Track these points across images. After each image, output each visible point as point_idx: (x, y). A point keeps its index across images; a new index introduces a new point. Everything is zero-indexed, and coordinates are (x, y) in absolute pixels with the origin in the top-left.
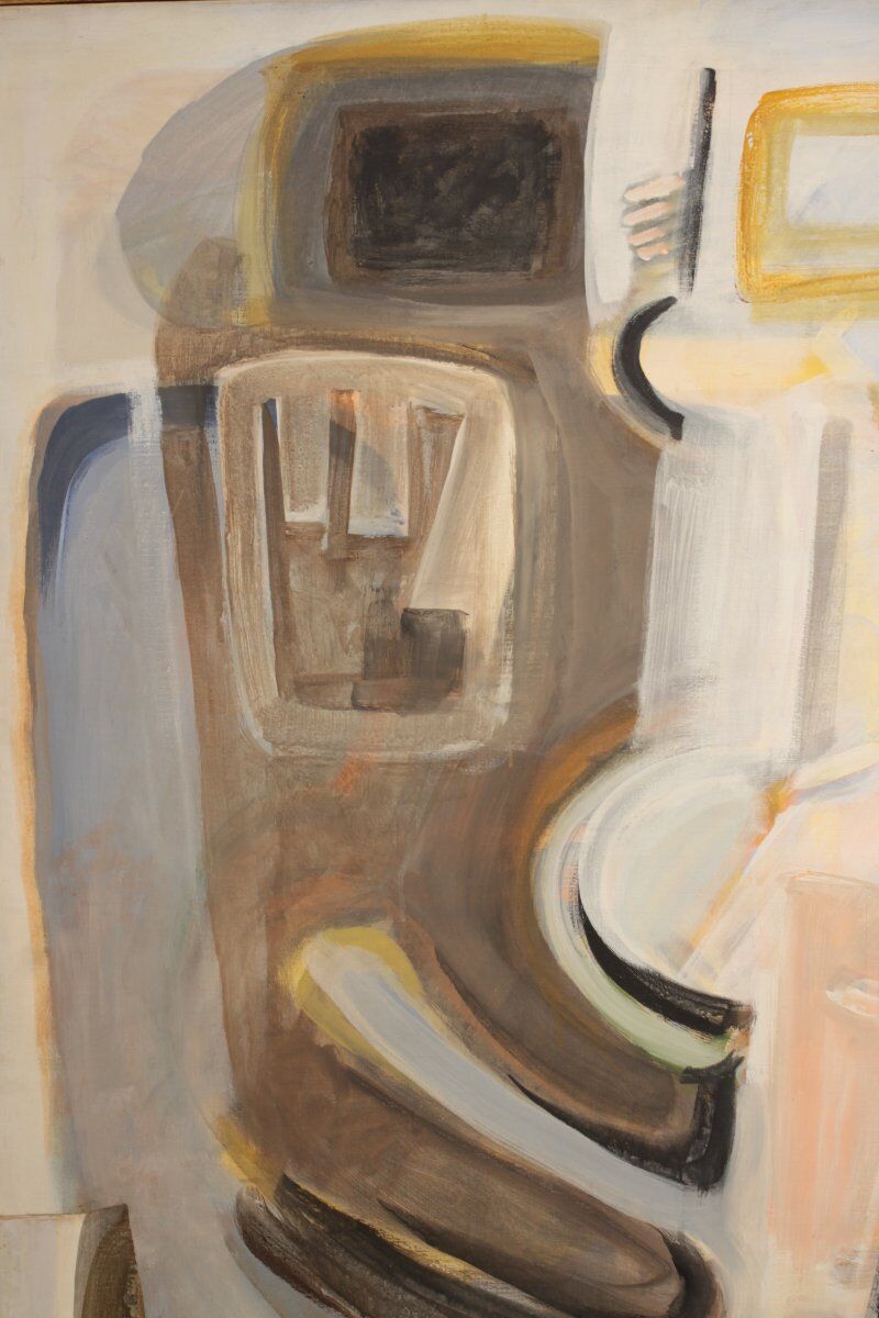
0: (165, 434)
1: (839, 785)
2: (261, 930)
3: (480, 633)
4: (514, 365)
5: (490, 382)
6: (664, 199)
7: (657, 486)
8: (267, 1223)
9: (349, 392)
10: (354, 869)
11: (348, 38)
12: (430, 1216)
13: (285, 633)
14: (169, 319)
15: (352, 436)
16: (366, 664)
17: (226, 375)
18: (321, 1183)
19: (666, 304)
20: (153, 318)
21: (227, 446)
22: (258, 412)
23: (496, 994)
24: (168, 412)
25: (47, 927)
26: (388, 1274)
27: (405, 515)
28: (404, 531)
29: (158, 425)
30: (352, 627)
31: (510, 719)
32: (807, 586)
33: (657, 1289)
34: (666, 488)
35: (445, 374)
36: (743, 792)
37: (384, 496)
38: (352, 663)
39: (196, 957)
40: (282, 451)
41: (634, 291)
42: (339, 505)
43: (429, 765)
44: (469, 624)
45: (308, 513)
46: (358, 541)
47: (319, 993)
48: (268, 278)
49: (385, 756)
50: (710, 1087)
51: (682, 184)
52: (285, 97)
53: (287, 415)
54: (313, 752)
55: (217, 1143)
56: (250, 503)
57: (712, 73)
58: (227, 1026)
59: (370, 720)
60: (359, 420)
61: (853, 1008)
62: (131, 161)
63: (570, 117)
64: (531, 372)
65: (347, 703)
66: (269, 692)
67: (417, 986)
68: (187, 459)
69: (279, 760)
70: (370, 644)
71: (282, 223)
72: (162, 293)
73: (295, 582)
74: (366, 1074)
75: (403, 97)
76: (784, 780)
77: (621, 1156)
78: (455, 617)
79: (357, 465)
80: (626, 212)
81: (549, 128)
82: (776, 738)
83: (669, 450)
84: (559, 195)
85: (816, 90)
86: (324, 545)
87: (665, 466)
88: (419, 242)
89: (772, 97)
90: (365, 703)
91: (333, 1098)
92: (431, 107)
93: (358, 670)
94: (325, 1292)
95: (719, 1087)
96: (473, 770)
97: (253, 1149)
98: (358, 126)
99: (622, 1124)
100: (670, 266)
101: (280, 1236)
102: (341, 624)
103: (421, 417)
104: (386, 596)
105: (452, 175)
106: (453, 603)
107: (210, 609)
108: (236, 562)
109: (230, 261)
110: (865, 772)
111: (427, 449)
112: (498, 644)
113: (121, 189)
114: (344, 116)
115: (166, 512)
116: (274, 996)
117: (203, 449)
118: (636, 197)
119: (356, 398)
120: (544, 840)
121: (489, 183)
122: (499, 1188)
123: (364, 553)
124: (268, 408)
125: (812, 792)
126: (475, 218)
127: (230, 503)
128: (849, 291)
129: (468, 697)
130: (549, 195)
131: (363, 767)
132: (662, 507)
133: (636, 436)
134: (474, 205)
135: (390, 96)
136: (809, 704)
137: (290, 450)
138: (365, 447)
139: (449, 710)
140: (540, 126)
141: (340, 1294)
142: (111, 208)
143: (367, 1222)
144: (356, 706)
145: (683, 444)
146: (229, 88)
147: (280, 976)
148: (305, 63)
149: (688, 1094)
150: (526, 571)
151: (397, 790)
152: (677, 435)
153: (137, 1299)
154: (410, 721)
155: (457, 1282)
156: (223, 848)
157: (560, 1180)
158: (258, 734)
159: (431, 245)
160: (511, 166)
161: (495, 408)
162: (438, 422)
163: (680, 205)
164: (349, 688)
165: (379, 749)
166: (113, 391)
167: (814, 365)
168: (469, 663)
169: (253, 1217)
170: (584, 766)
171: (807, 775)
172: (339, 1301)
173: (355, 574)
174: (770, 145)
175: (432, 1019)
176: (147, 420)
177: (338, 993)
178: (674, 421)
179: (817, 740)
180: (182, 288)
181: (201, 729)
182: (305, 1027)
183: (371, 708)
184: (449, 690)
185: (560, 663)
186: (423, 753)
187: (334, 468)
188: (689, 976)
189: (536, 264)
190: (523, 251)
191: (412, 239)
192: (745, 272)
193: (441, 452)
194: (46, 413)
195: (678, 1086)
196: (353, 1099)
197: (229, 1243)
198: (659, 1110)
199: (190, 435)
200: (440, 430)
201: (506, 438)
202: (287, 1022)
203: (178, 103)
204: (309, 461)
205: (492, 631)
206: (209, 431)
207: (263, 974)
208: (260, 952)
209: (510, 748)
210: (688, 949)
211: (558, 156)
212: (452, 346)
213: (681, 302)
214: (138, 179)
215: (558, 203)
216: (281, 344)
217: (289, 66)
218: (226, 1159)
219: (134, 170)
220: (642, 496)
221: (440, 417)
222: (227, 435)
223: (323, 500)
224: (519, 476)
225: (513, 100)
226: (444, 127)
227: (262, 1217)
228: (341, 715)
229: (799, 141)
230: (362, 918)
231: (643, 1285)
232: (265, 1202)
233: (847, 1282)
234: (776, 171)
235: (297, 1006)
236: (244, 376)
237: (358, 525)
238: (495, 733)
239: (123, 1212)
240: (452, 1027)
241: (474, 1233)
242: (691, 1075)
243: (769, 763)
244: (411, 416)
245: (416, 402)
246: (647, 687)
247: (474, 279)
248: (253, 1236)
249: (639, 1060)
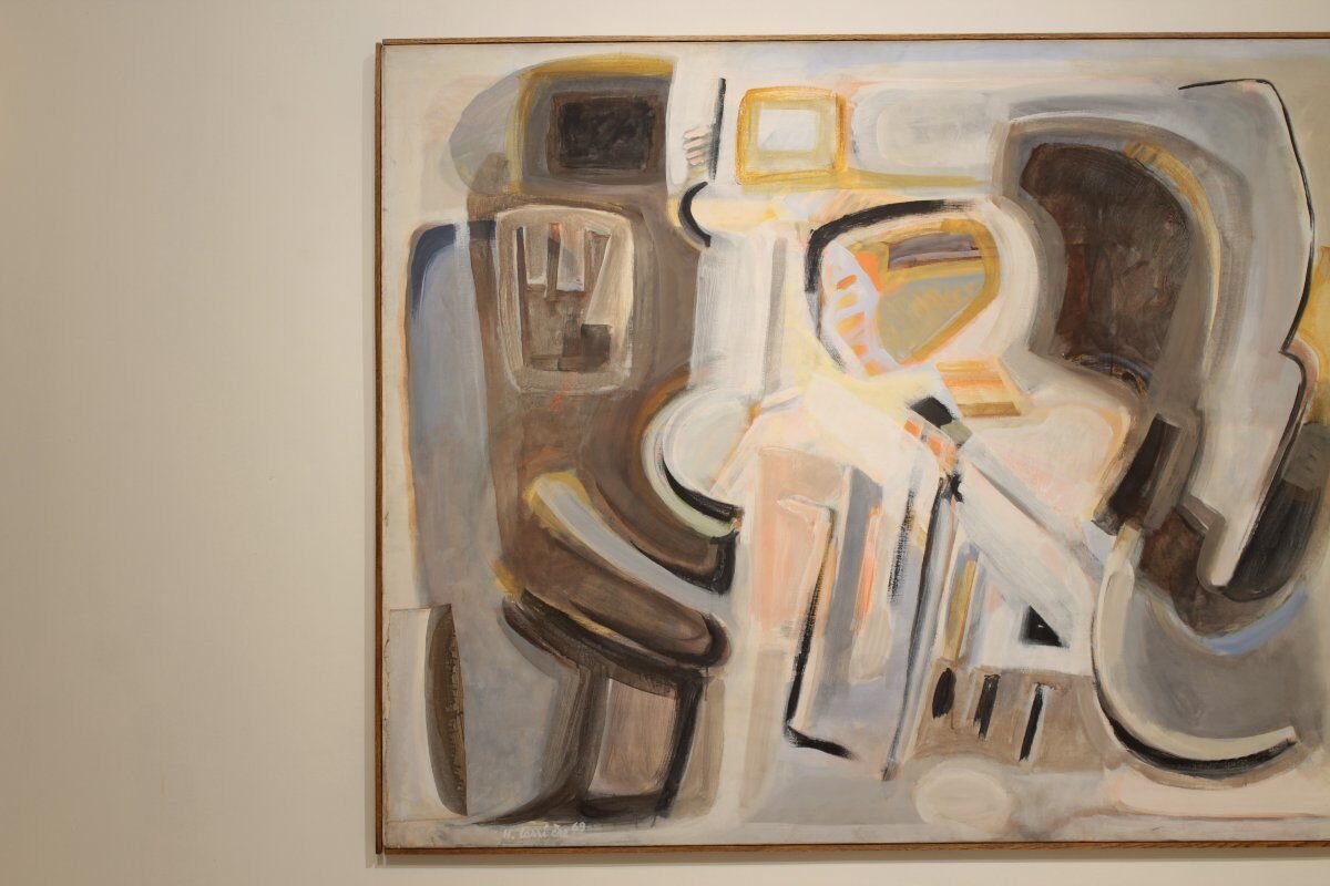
0: (472, 243)
1: (782, 405)
2: (515, 474)
3: (617, 336)
4: (633, 212)
5: (622, 220)
6: (702, 137)
7: (699, 268)
8: (518, 613)
9: (557, 224)
10: (559, 445)
11: (557, 62)
12: (594, 608)
13: (527, 335)
14: (474, 190)
15: (558, 245)
16: (564, 350)
17: (500, 216)
18: (543, 593)
19: (703, 185)
20: (466, 188)
21: (500, 249)
22: (515, 233)
23: (625, 503)
24: (473, 233)
25: (414, 473)
26: (575, 636)
27: (583, 280)
28: (582, 288)
29: (468, 239)
30: (558, 333)
31: (631, 376)
32: (767, 314)
33: (700, 641)
34: (703, 269)
35: (601, 217)
36: (740, 410)
37: (573, 273)
38: (558, 349)
39: (485, 486)
40: (526, 252)
41: (688, 179)
42: (552, 277)
43: (593, 397)
44: (612, 331)
45: (538, 280)
46: (561, 293)
47: (541, 503)
48: (520, 171)
49: (573, 392)
50: (724, 545)
51: (711, 130)
52: (528, 88)
53: (528, 235)
54: (539, 391)
55: (494, 574)
56: (511, 275)
57: (724, 80)
58: (498, 519)
59: (566, 376)
60: (562, 238)
61: (789, 508)
62: (456, 117)
63: (659, 99)
64: (641, 215)
65: (556, 368)
66: (519, 362)
67: (589, 500)
68: (482, 254)
69: (523, 394)
70: (566, 340)
71: (526, 146)
72: (470, 178)
73: (531, 311)
74: (561, 539)
75: (583, 90)
76: (757, 403)
77: (682, 578)
78: (606, 328)
79: (560, 259)
80: (685, 143)
81: (649, 104)
82: (753, 383)
83: (704, 251)
84: (654, 134)
85: (771, 89)
86: (545, 295)
87: (702, 259)
88: (590, 156)
89: (751, 92)
90: (563, 367)
91: (548, 552)
92: (595, 94)
93: (561, 352)
94: (544, 644)
95: (728, 546)
96: (614, 399)
97: (511, 577)
98: (562, 102)
99: (683, 564)
100: (705, 168)
101: (523, 618)
102: (553, 331)
103: (590, 236)
104: (574, 318)
105: (605, 125)
106: (605, 322)
107: (492, 324)
108: (505, 303)
109: (502, 163)
110: (794, 399)
111: (593, 251)
112: (626, 340)
113: (452, 130)
114: (555, 97)
115: (471, 280)
116: (521, 505)
117: (489, 250)
118: (689, 136)
119: (560, 227)
120: (647, 431)
121: (623, 130)
122: (626, 594)
123: (564, 298)
124: (520, 231)
125: (771, 408)
126: (615, 145)
127: (502, 275)
128: (787, 179)
129: (612, 366)
130: (650, 135)
131: (562, 397)
132: (701, 279)
133: (689, 246)
134: (615, 138)
135: (577, 89)
136: (768, 369)
137: (530, 251)
138: (564, 250)
139: (603, 371)
140: (646, 104)
141: (552, 645)
142: (446, 138)
143: (564, 611)
144: (560, 369)
145: (710, 249)
146: (504, 83)
147: (524, 496)
148: (538, 73)
149: (714, 549)
150: (638, 308)
151: (578, 409)
152: (708, 245)
153: (455, 649)
154: (585, 375)
155: (606, 639)
156: (497, 435)
157: (655, 591)
158: (514, 382)
159: (595, 157)
160: (632, 121)
161: (624, 232)
162: (599, 238)
163: (709, 140)
164: (556, 361)
165: (569, 389)
166: (447, 223)
167: (771, 213)
168: (612, 350)
169: (510, 609)
170: (665, 396)
171: (767, 401)
172: (551, 649)
173: (559, 308)
174: (750, 113)
175: (594, 514)
176: (463, 237)
177: (550, 503)
178: (706, 239)
179: (772, 385)
180: (479, 176)
181: (487, 381)
182: (535, 520)
183: (567, 370)
184: (603, 362)
185: (654, 350)
186: (592, 391)
187: (550, 259)
188: (714, 494)
189: (644, 166)
190: (637, 159)
191: (587, 155)
192: (739, 170)
193: (600, 252)
194: (416, 233)
195: (709, 546)
196: (557, 553)
197: (499, 622)
198: (700, 557)
199: (483, 244)
200: (598, 242)
201: (630, 246)
202: (527, 517)
203: (479, 90)
204: (538, 256)
205: (623, 335)
206: (492, 242)
207: (515, 493)
208: (514, 485)
209: (631, 388)
210: (714, 482)
211: (654, 117)
212: (605, 204)
213: (710, 184)
214: (460, 125)
215: (654, 138)
216: (526, 202)
217: (530, 75)
218: (498, 582)
219: (458, 120)
220: (692, 273)
221: (600, 236)
222: (500, 243)
223: (545, 274)
224: (635, 263)
225: (633, 91)
226: (601, 104)
227: (515, 610)
228: (552, 373)
229: (763, 112)
230: (563, 468)
231: (692, 639)
232: (516, 602)
233: (787, 636)
234: (753, 125)
235: (532, 509)
236: (508, 216)
237: (561, 285)
238: (625, 381)
239: (449, 607)
240: (604, 519)
241: (614, 616)
242: (715, 540)
243: (750, 396)
244: (585, 236)
245: (588, 229)
246: (694, 361)
247: (614, 173)
248: (510, 618)
249: (690, 533)
